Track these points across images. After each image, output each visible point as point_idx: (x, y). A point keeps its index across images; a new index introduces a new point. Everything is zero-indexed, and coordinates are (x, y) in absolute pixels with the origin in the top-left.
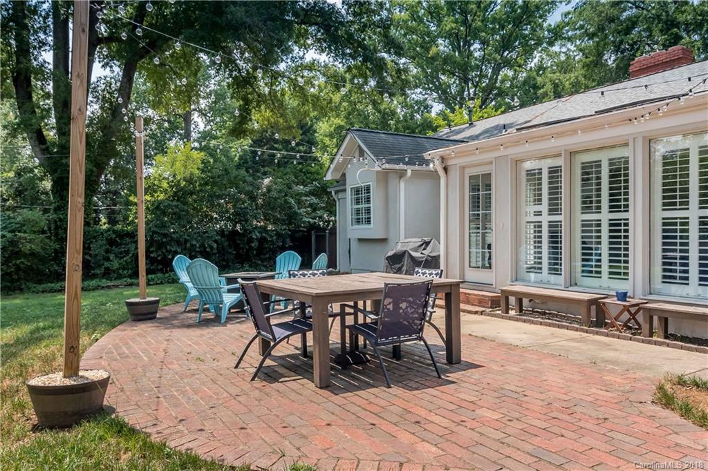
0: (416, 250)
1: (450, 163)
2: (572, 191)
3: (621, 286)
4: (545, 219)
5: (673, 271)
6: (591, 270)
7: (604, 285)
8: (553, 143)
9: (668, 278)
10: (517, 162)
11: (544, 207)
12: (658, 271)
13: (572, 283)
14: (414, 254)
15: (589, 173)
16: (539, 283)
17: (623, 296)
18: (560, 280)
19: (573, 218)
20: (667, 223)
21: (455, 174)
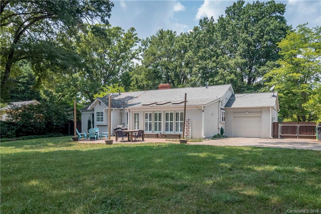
0: (122, 127)
1: (130, 110)
2: (153, 117)
3: (160, 132)
4: (149, 122)
5: (167, 130)
6: (156, 130)
7: (158, 132)
8: (151, 110)
9: (166, 131)
10: (144, 112)
11: (148, 120)
12: (165, 130)
13: (153, 132)
14: (122, 128)
15: (156, 115)
16: (148, 133)
17: (161, 133)
18: (151, 132)
19: (153, 122)
20: (166, 123)
21: (131, 113)
